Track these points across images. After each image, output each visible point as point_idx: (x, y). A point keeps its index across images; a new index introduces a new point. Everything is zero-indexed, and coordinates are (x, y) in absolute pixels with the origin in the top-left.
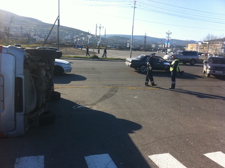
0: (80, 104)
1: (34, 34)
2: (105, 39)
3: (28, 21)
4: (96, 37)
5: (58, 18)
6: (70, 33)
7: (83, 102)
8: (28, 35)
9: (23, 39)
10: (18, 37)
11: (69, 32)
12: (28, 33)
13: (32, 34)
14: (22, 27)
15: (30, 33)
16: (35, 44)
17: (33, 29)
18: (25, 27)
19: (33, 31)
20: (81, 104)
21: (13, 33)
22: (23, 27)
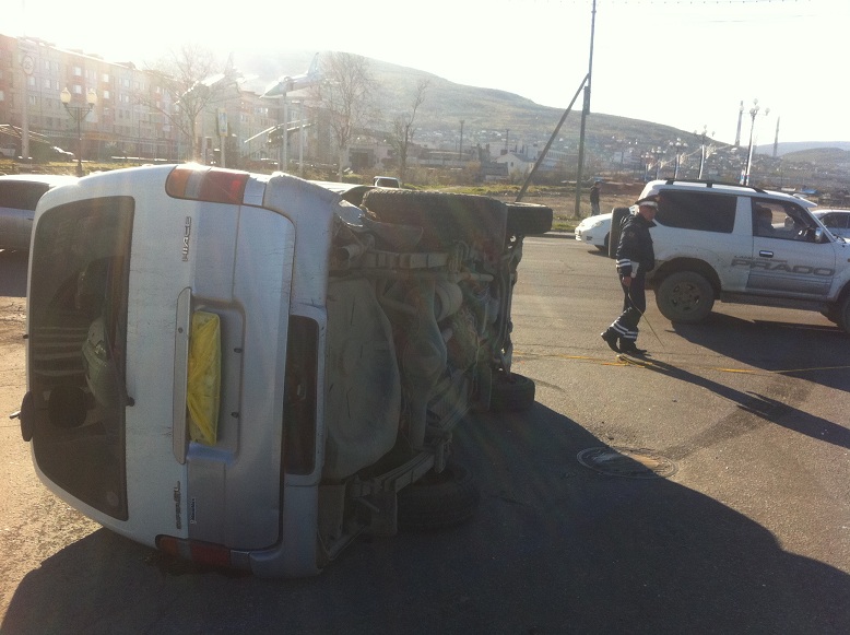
0: (611, 444)
1: (503, 147)
2: (774, 159)
3: (484, 103)
4: (736, 154)
5: (586, 84)
6: (633, 140)
7: (631, 435)
8: (483, 153)
9: (464, 168)
10: (447, 158)
11: (628, 138)
12: (483, 146)
13: (495, 149)
14: (462, 122)
15: (488, 146)
16: (503, 182)
17: (500, 131)
18: (474, 125)
19: (499, 139)
20: (618, 445)
21: (434, 147)
22: (468, 122)
